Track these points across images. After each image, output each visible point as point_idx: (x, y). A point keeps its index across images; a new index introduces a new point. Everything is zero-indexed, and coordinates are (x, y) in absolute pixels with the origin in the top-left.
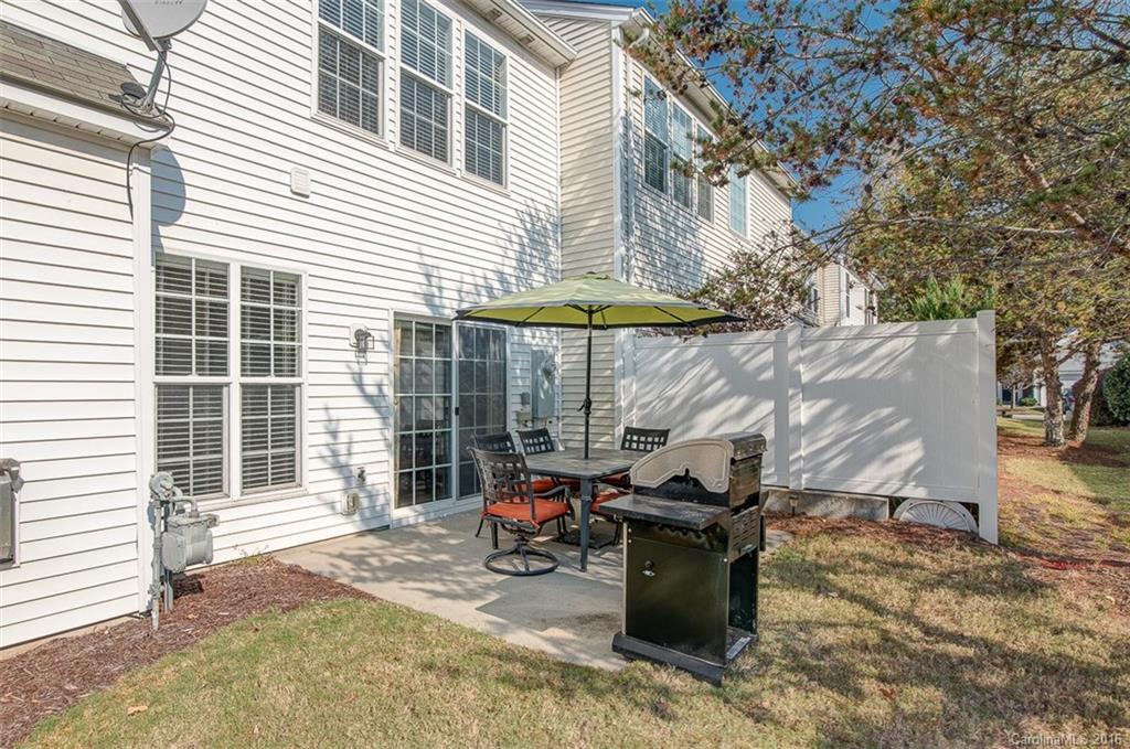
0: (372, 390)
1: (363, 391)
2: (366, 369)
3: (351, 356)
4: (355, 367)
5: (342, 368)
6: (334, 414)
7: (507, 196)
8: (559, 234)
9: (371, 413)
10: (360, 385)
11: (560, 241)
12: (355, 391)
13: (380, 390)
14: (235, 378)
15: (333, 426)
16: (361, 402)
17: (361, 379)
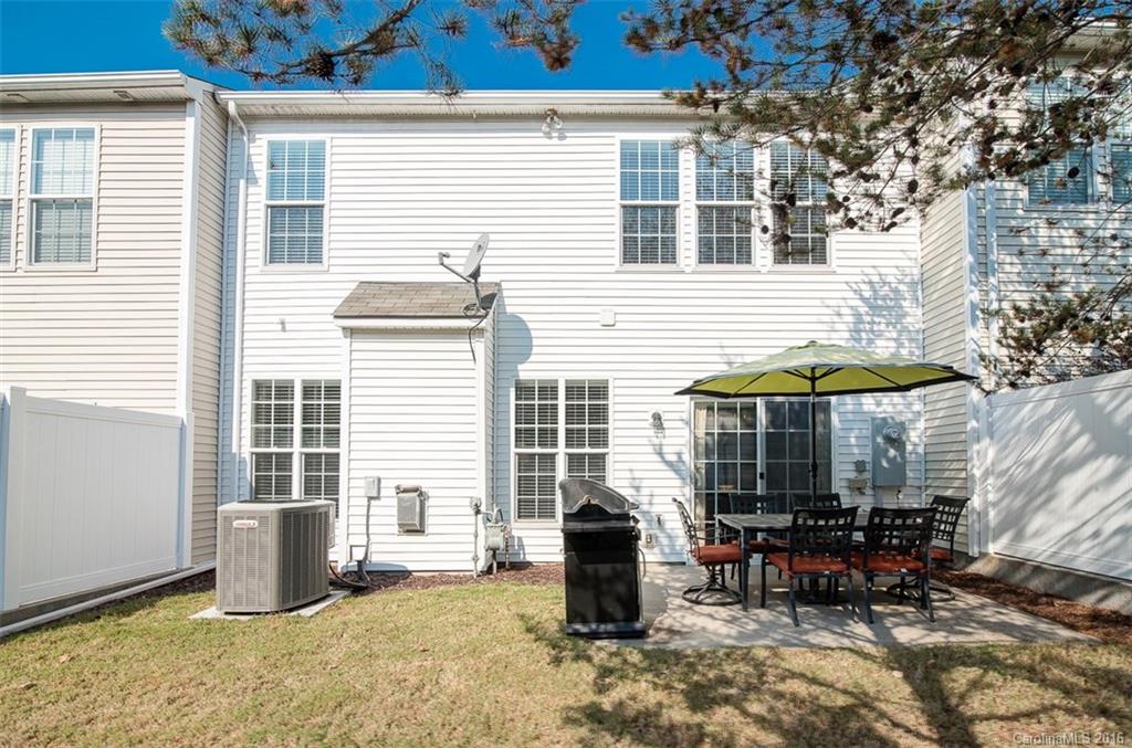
0: (673, 458)
1: (663, 458)
2: (665, 441)
3: (651, 432)
4: (656, 441)
5: (645, 441)
6: (637, 474)
7: (834, 273)
8: (920, 292)
9: (672, 474)
10: (660, 454)
11: (920, 298)
12: (658, 458)
13: (680, 457)
14: (561, 451)
15: (637, 483)
16: (662, 466)
17: (661, 449)
